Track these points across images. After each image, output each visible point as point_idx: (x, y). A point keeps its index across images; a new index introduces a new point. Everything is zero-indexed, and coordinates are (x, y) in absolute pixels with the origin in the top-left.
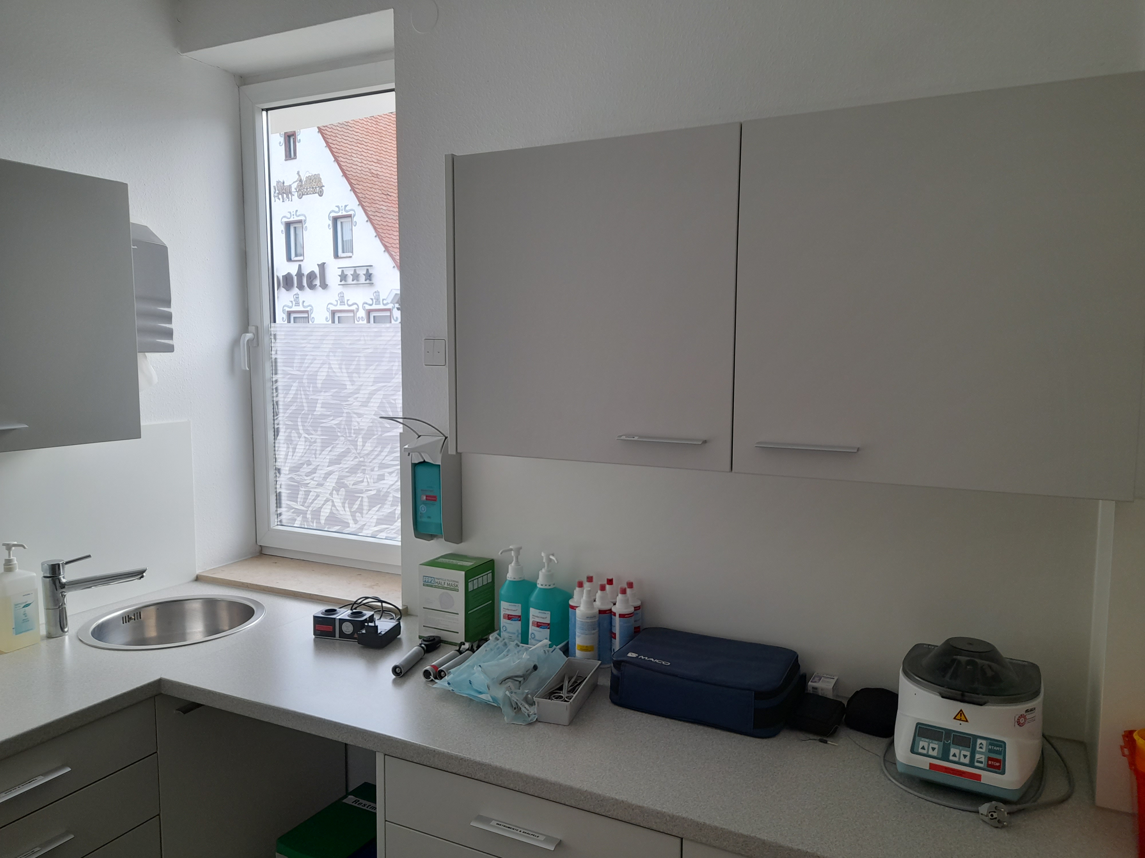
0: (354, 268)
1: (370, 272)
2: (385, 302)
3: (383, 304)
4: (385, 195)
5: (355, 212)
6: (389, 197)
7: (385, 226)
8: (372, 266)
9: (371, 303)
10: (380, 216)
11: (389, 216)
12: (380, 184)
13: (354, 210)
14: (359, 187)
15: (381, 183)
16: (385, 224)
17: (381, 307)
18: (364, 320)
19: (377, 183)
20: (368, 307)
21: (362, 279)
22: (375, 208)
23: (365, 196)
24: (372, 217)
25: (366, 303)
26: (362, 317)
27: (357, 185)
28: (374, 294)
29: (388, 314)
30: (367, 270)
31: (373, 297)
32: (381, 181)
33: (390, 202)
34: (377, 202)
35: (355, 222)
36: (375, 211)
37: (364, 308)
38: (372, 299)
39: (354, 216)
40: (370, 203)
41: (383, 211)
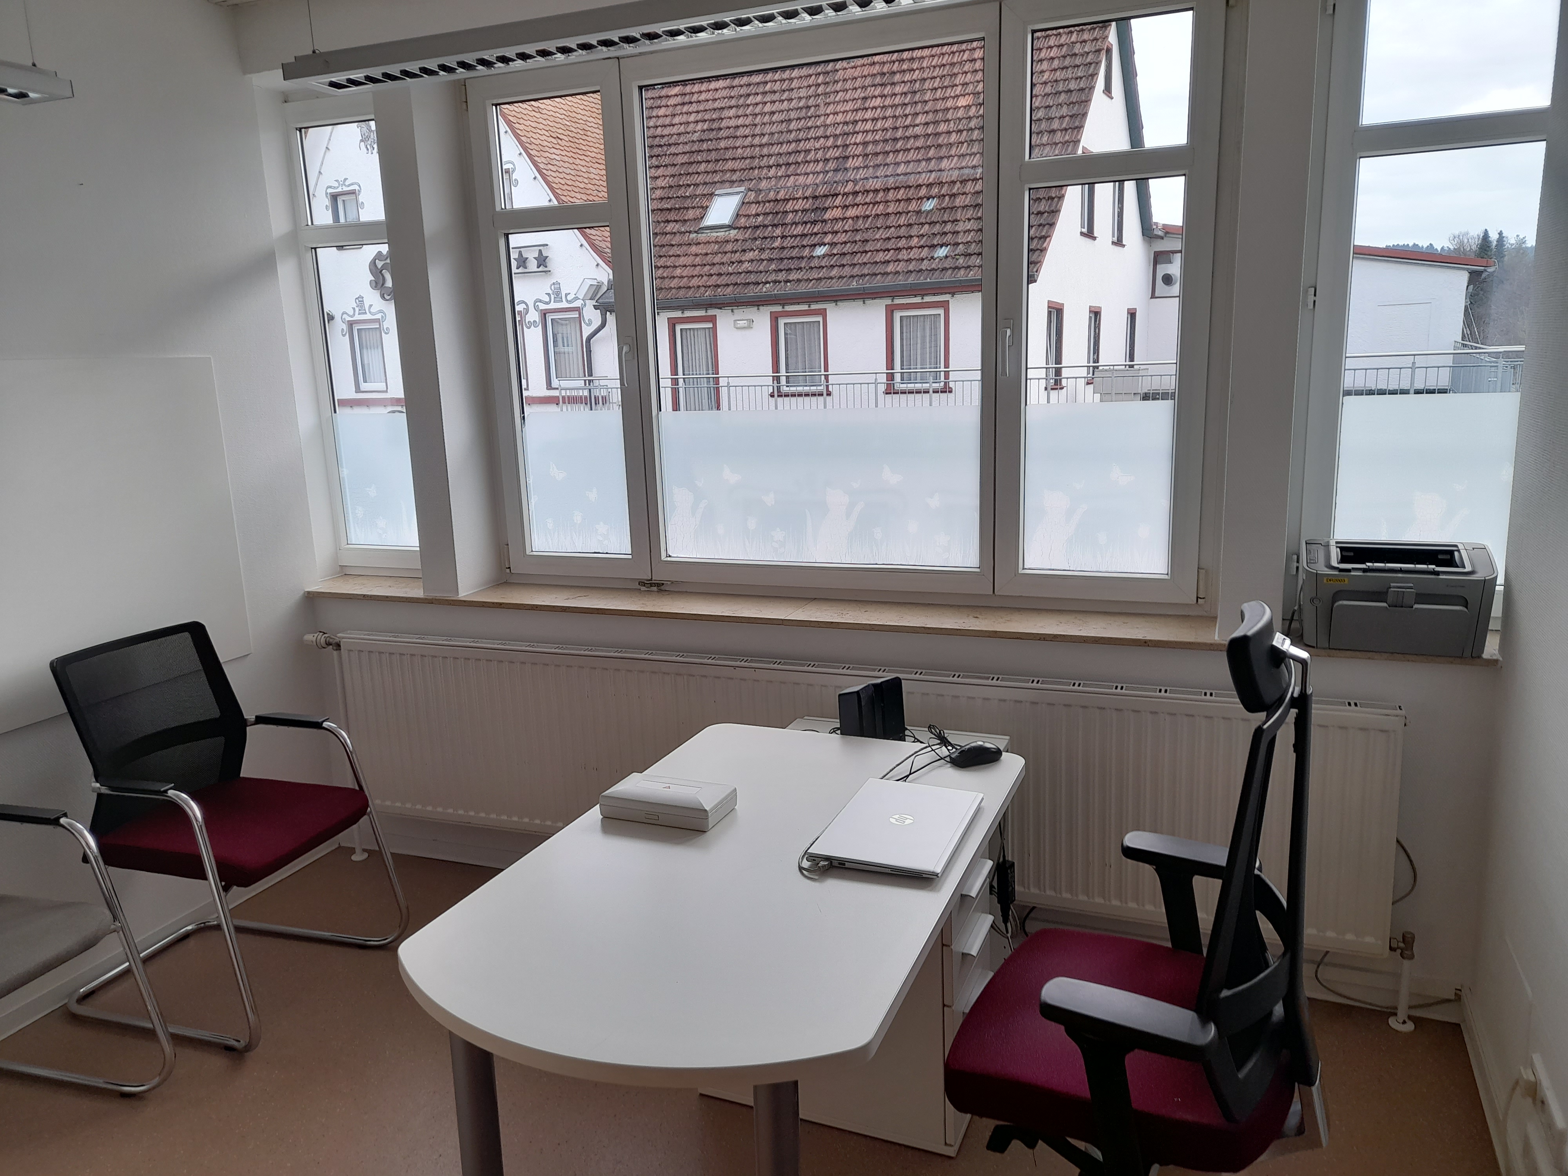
0: (518, 250)
1: (545, 254)
2: (569, 298)
3: (567, 301)
4: (554, 138)
5: (514, 165)
6: (559, 141)
7: (563, 185)
8: (547, 245)
9: (548, 300)
10: (555, 170)
11: (565, 170)
12: (544, 122)
13: (512, 163)
14: (521, 127)
15: (545, 120)
16: (563, 182)
17: (564, 305)
18: (538, 326)
19: (541, 120)
20: (543, 307)
21: (532, 265)
22: (545, 158)
23: (531, 141)
24: (544, 171)
25: (541, 301)
26: (535, 321)
27: (517, 125)
28: (551, 285)
29: (575, 315)
30: (540, 251)
31: (551, 292)
32: (545, 117)
33: (562, 148)
34: (547, 149)
35: (516, 180)
36: (547, 163)
37: (536, 308)
38: (548, 294)
39: (514, 170)
40: (538, 151)
41: (557, 163)
